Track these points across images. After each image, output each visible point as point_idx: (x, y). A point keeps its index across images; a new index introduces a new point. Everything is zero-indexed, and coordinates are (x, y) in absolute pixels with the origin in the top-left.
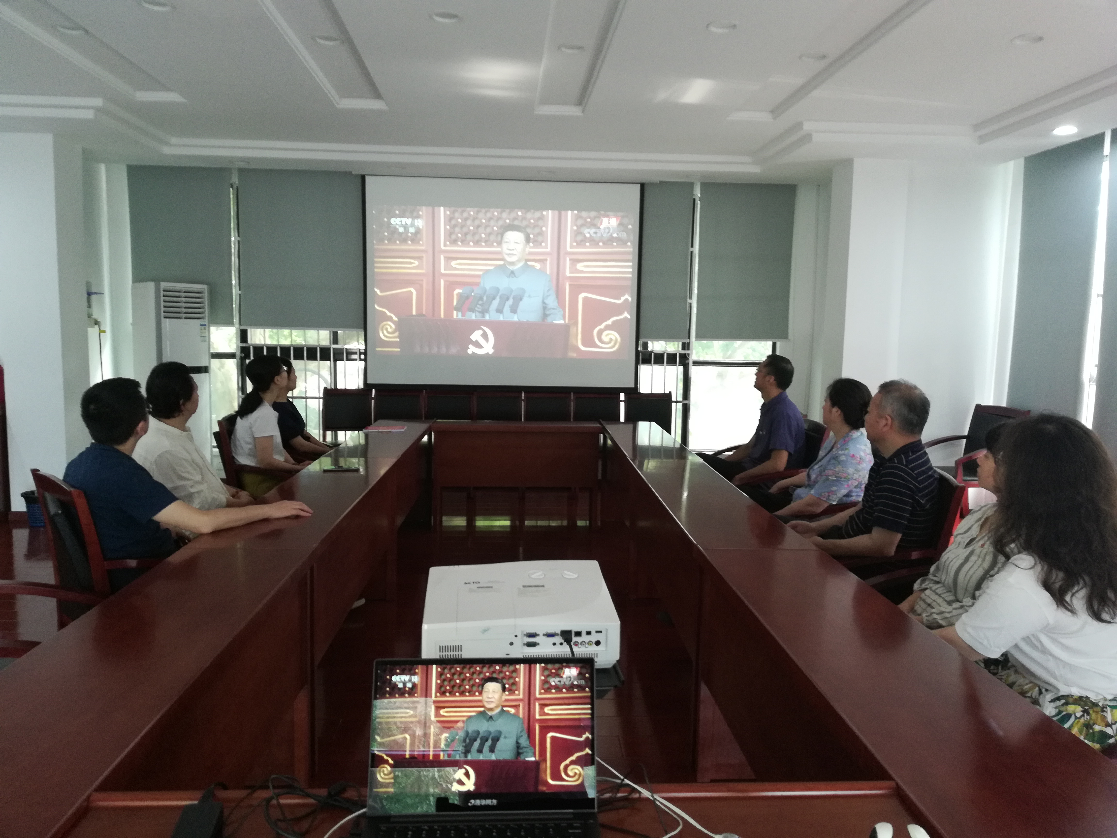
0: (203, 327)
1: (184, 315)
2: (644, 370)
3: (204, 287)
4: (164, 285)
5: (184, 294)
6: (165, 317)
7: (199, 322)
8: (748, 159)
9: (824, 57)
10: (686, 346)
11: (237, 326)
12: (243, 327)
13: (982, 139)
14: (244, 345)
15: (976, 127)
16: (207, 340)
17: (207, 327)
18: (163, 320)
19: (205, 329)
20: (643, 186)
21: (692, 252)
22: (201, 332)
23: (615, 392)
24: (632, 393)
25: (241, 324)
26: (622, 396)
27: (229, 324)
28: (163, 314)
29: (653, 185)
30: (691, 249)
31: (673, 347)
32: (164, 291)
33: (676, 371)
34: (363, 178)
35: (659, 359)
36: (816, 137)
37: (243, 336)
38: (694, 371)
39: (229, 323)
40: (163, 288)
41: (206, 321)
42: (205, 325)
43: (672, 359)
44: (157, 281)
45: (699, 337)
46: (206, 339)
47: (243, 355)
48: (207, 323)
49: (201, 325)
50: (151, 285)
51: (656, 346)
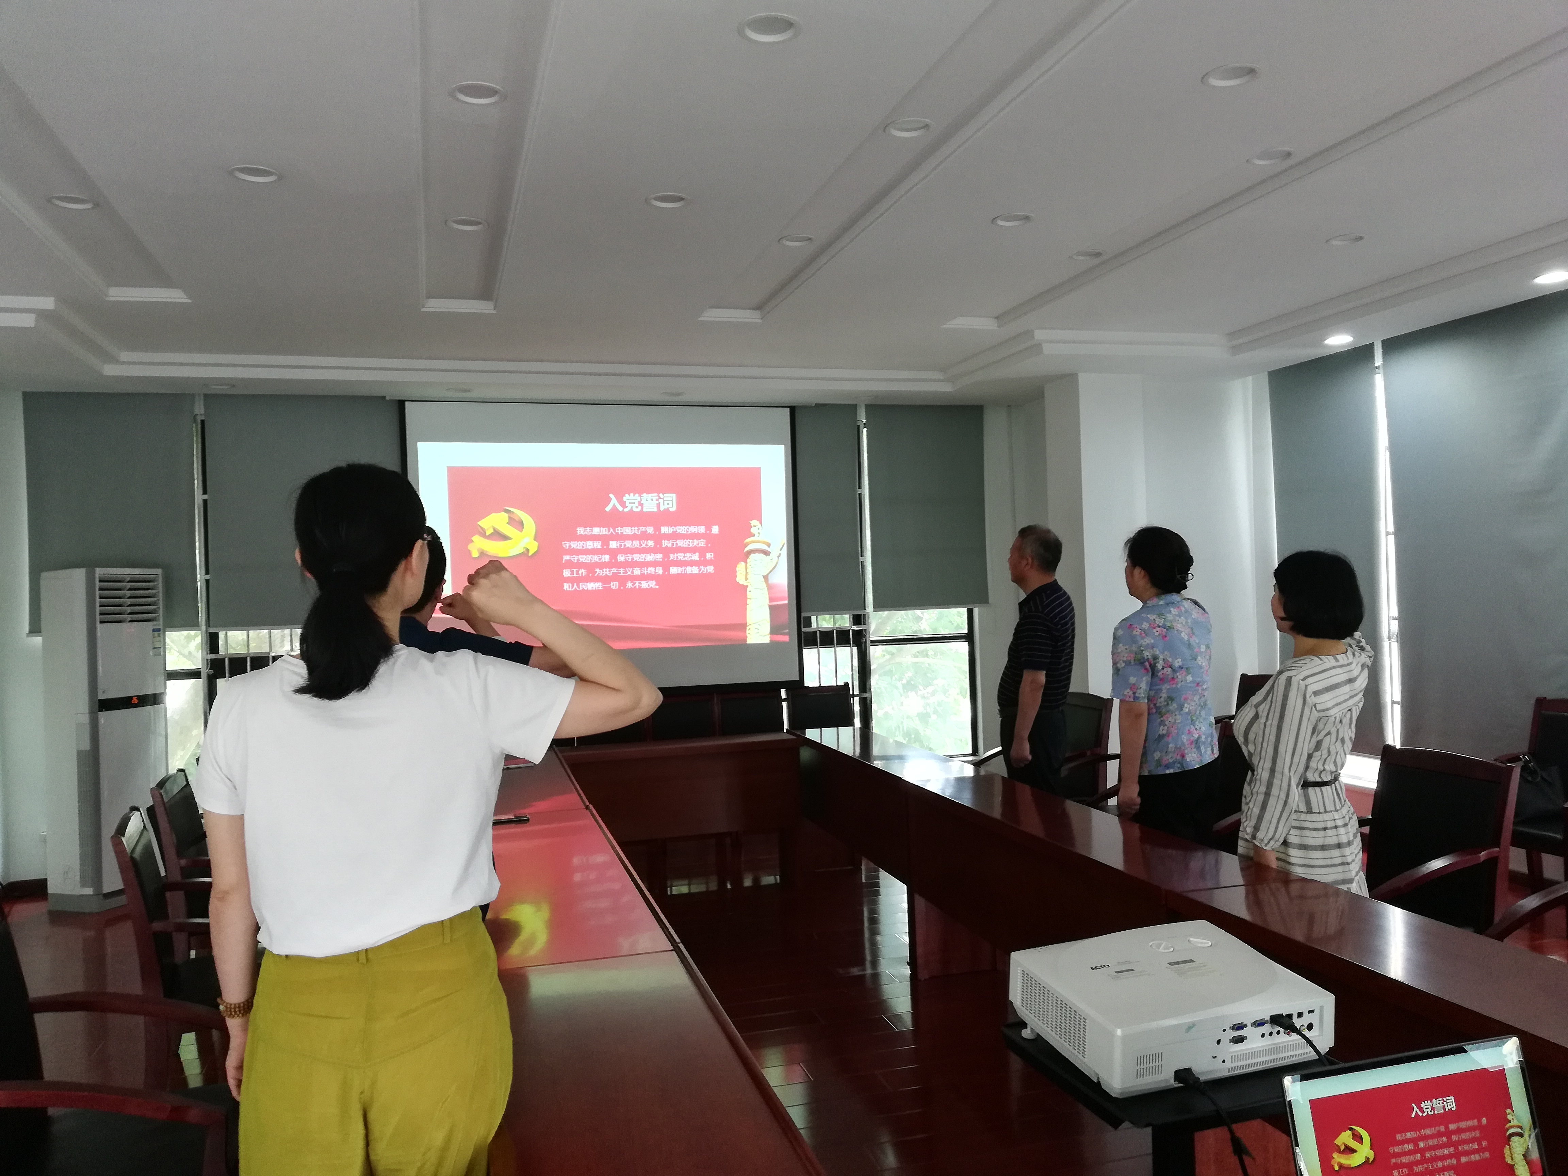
0: (156, 633)
1: (129, 617)
2: (809, 654)
3: (158, 571)
4: (99, 571)
5: (129, 585)
6: (101, 622)
7: (150, 626)
8: (939, 376)
9: (1098, 254)
10: (858, 619)
11: (204, 628)
12: (212, 630)
13: (1235, 350)
14: (213, 656)
15: (1232, 335)
16: (162, 653)
17: (161, 632)
18: (99, 627)
19: (159, 636)
20: (793, 410)
21: (860, 494)
22: (153, 642)
23: (775, 687)
24: (796, 687)
25: (211, 625)
26: (783, 693)
27: (193, 626)
28: (98, 617)
29: (805, 408)
30: (859, 491)
31: (844, 621)
32: (100, 581)
33: (847, 655)
34: (401, 405)
35: (827, 639)
36: (1047, 349)
37: (212, 642)
38: (876, 653)
39: (191, 623)
40: (100, 578)
41: (160, 624)
42: (159, 630)
43: (842, 638)
44: (89, 565)
45: (878, 606)
46: (160, 652)
47: (212, 672)
48: (161, 627)
49: (154, 630)
50: (79, 575)
51: (823, 622)
